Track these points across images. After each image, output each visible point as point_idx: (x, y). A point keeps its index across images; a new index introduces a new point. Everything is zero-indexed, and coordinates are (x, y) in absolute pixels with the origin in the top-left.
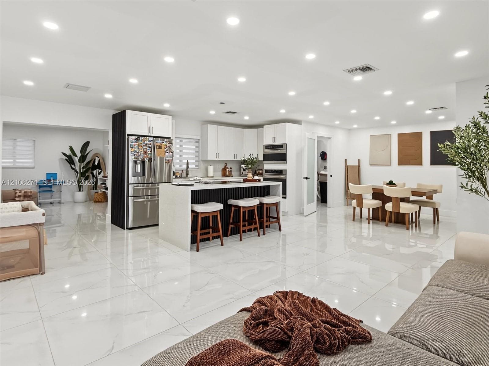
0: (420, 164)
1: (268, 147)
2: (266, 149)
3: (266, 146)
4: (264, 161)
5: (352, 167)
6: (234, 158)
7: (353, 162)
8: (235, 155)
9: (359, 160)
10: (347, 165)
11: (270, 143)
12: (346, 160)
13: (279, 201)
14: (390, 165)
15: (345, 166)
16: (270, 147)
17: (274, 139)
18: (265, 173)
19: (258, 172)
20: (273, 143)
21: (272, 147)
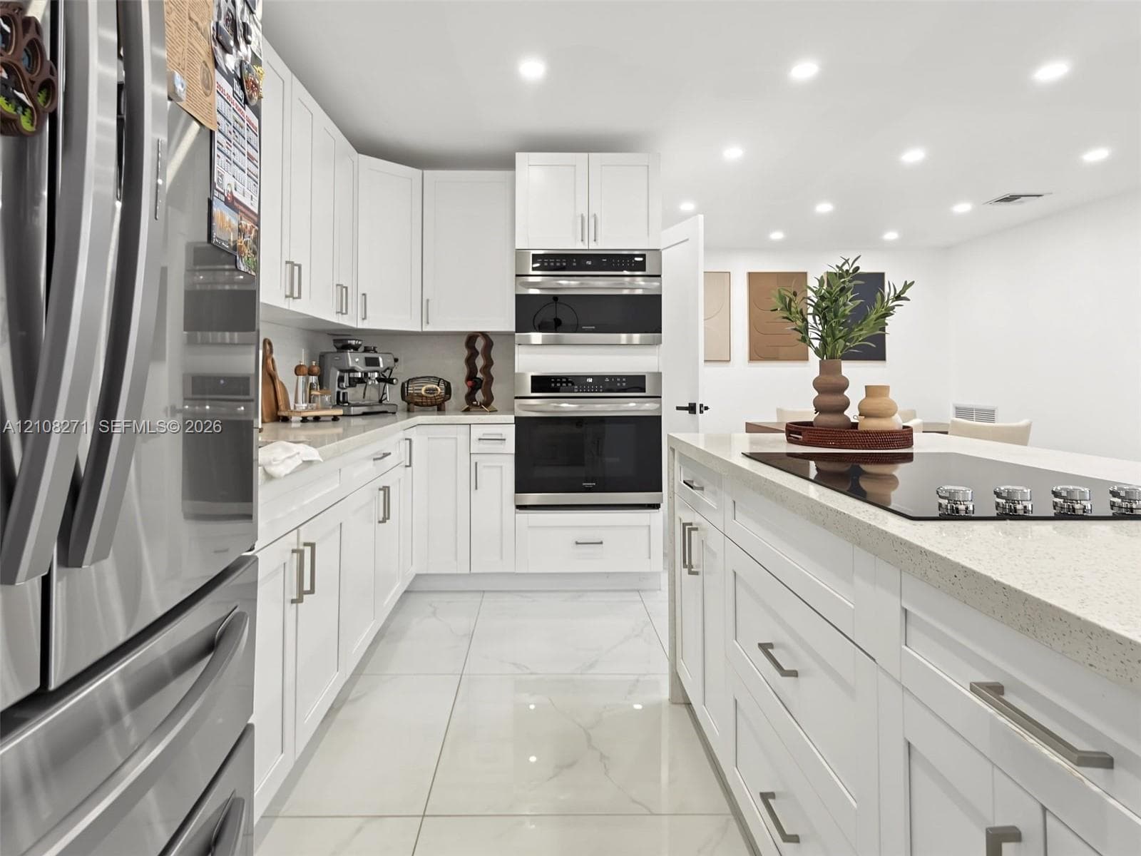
1: (554, 262)
2: (535, 268)
3: (535, 256)
6: (340, 312)
8: (343, 294)
14: (729, 361)
16: (561, 262)
17: (587, 223)
18: (532, 392)
19: (424, 389)
20: (581, 243)
21: (575, 264)
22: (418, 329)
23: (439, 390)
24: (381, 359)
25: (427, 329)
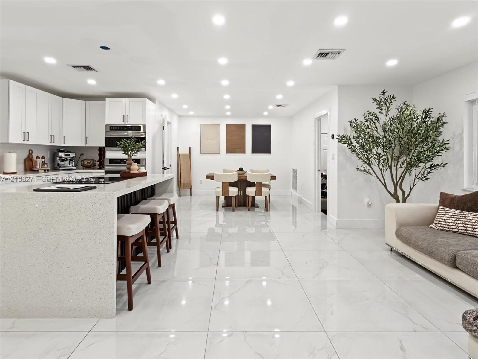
0: (244, 152)
1: (113, 128)
2: (110, 130)
3: (110, 126)
4: (106, 147)
5: (185, 155)
6: (51, 142)
7: (184, 151)
8: (52, 137)
9: (190, 148)
10: (180, 153)
11: (119, 122)
12: (178, 148)
13: (173, 203)
14: (219, 153)
15: (178, 155)
16: (118, 128)
17: (125, 117)
18: (109, 163)
19: (86, 162)
20: (123, 123)
21: (121, 129)
22: (84, 146)
23: (91, 162)
24: (71, 155)
25: (87, 146)
